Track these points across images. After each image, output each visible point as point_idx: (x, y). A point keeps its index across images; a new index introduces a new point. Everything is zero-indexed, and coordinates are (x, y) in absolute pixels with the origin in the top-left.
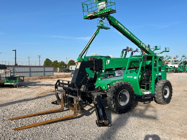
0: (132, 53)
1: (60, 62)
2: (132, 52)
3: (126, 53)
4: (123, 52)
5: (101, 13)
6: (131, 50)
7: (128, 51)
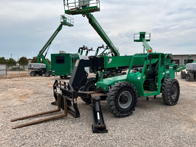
0: (87, 52)
1: (8, 59)
2: (87, 50)
3: (82, 51)
4: (79, 50)
5: (87, 9)
6: (86, 49)
7: (84, 50)
